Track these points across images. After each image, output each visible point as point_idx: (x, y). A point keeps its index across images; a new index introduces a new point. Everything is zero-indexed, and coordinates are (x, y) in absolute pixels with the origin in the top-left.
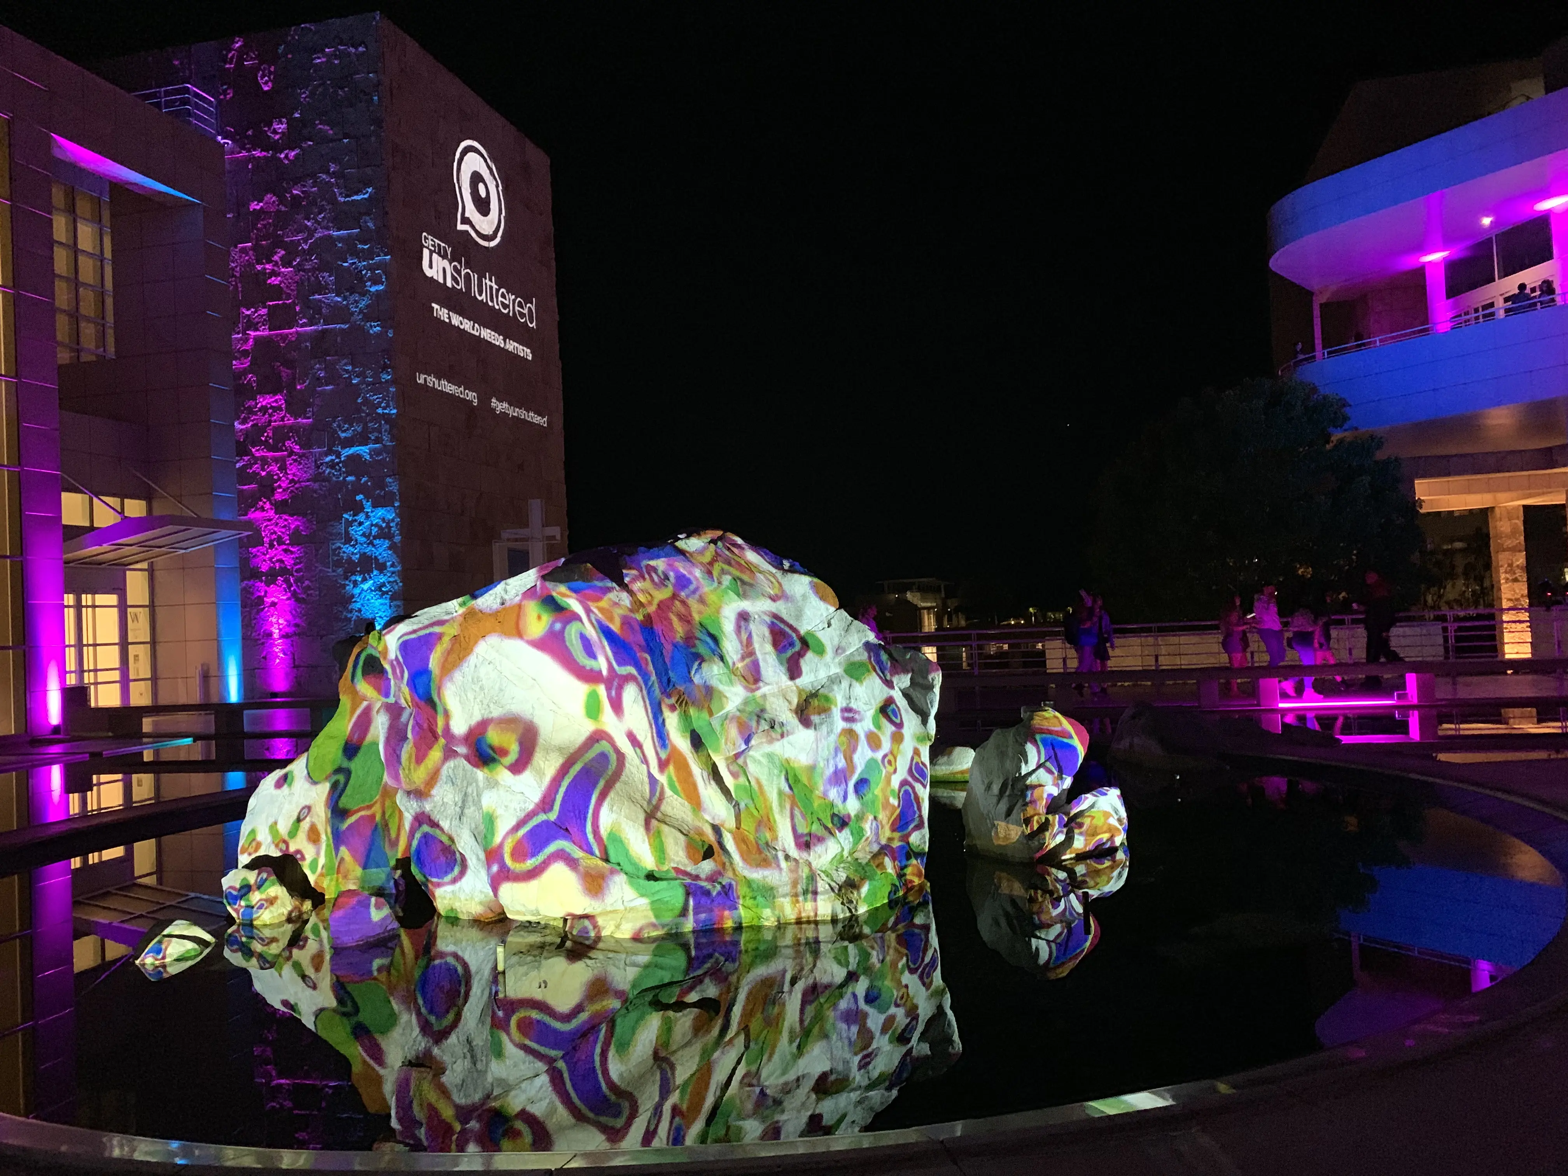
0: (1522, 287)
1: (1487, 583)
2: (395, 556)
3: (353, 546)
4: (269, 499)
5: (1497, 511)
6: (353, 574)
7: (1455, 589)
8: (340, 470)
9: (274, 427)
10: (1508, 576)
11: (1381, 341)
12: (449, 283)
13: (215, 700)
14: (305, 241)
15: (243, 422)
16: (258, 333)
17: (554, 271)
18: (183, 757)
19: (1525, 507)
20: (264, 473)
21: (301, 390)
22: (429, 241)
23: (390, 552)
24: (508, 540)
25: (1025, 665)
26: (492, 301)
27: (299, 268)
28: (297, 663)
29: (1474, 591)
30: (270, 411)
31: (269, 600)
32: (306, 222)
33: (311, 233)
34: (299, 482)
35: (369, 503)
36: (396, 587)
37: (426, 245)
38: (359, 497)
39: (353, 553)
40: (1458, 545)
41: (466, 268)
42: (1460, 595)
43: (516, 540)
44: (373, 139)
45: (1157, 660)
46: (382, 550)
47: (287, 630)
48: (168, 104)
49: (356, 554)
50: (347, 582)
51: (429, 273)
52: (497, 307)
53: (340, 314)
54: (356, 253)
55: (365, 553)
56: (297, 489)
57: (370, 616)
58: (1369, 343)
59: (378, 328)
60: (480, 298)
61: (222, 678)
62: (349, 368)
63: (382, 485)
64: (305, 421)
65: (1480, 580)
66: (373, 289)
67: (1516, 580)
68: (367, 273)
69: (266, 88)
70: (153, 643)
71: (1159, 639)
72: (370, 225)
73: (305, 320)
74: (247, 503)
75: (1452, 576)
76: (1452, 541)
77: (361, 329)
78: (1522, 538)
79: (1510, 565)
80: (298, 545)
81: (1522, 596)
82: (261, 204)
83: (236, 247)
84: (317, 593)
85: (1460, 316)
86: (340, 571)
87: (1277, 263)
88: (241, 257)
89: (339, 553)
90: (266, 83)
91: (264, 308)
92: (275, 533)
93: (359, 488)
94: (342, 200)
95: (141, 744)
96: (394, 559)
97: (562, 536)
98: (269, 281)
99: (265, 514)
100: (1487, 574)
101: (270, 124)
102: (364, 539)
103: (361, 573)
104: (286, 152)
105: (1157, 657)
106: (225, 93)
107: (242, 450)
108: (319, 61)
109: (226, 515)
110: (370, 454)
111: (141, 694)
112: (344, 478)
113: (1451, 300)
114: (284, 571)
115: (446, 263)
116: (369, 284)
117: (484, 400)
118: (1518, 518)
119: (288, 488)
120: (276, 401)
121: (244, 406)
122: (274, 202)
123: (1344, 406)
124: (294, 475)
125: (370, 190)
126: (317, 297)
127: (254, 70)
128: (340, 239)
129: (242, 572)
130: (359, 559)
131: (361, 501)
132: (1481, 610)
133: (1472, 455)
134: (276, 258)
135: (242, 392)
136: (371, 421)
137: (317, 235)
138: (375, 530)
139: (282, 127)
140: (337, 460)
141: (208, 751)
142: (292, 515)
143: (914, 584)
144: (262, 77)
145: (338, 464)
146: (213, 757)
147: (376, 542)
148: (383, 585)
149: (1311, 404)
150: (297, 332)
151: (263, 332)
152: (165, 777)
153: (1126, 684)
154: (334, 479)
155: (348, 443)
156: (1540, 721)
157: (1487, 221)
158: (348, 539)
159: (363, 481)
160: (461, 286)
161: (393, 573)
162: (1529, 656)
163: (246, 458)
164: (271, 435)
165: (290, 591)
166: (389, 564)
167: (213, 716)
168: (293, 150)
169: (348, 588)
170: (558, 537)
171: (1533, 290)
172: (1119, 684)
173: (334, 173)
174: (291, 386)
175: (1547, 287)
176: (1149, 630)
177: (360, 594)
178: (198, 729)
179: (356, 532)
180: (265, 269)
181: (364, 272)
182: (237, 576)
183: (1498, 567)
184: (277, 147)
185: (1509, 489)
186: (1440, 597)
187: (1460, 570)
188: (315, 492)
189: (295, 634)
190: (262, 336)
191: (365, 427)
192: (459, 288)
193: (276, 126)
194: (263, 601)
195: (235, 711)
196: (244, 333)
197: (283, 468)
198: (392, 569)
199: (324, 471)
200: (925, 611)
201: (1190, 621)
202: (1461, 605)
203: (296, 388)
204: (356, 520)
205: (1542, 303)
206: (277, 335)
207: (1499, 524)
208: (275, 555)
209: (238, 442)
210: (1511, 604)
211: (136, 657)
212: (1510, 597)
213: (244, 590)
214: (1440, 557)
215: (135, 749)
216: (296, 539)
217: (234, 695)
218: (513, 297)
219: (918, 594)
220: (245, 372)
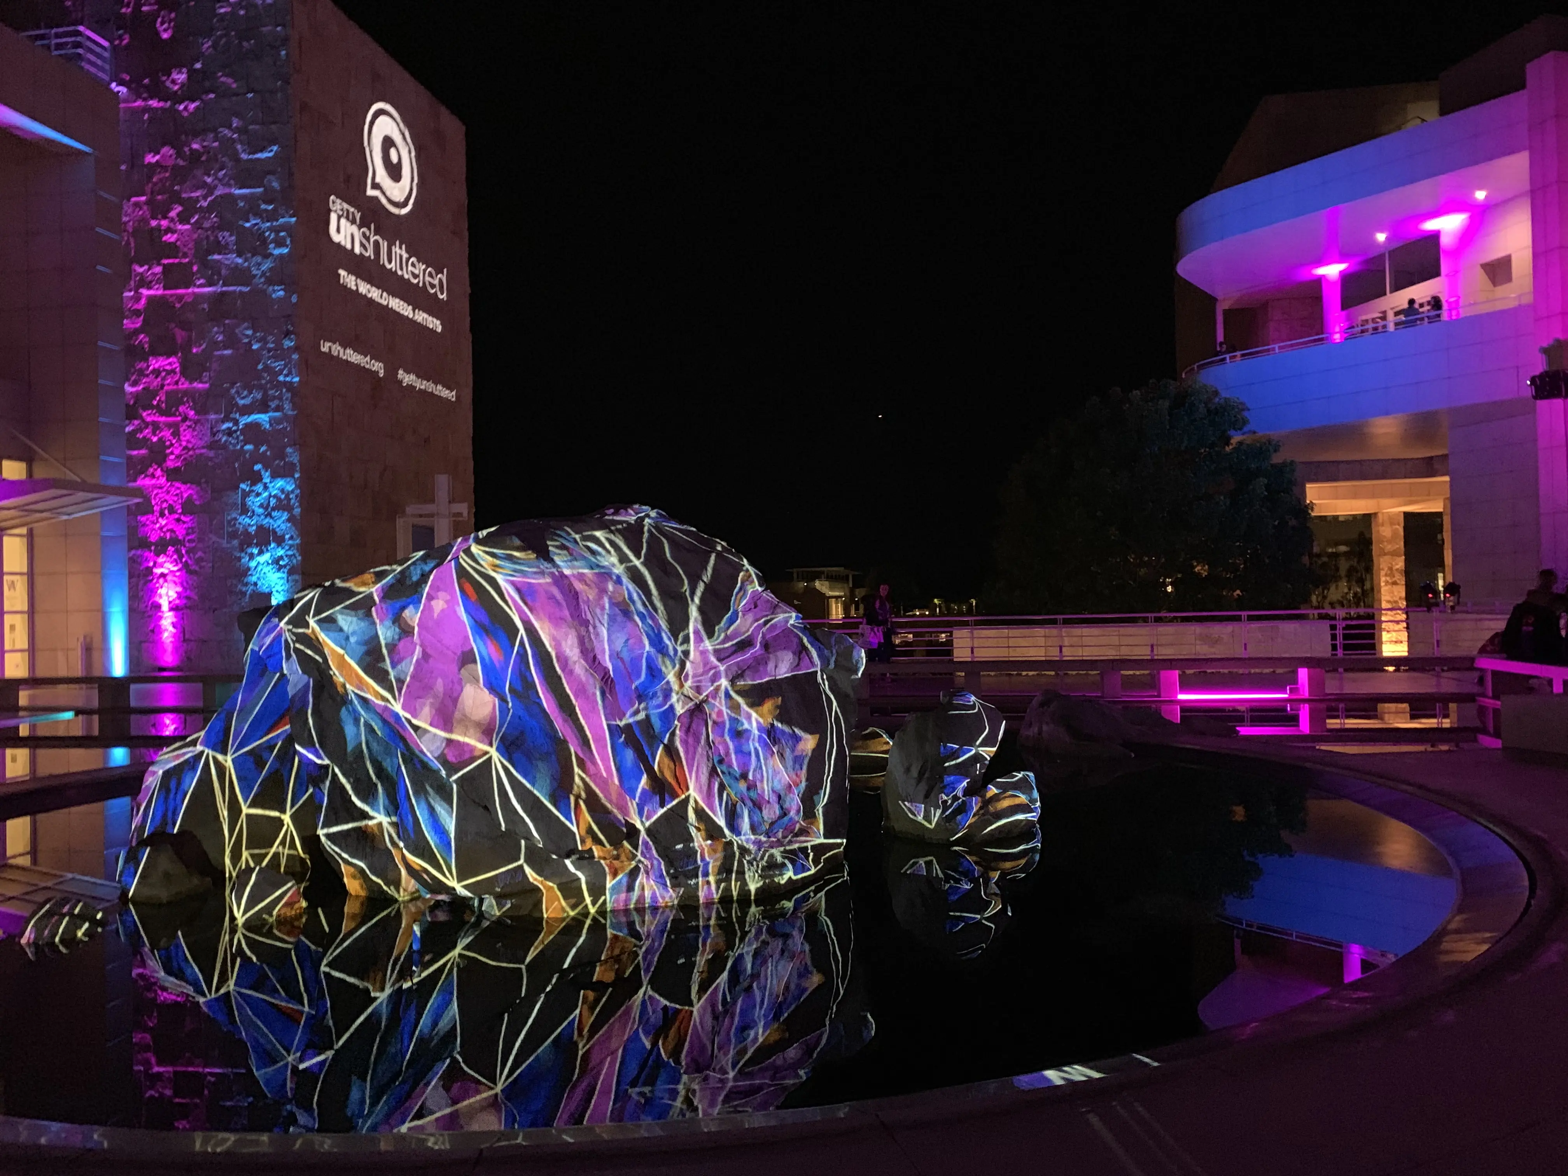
0: (1412, 302)
1: (1367, 586)
2: (294, 528)
3: (251, 517)
4: (160, 465)
5: (1380, 515)
6: (250, 545)
7: (1339, 590)
8: (238, 437)
9: (166, 392)
10: (1388, 578)
11: (1280, 348)
12: (357, 250)
13: (97, 673)
14: (205, 198)
15: (135, 384)
16: (151, 292)
17: (466, 241)
18: (61, 733)
19: (1407, 515)
20: (155, 439)
21: (196, 354)
22: (337, 205)
23: (289, 525)
24: (414, 516)
25: (929, 653)
26: (401, 269)
27: (198, 226)
28: (187, 637)
29: (1355, 594)
30: (163, 374)
31: (158, 571)
32: (206, 178)
33: (211, 189)
34: (194, 450)
35: (267, 474)
36: (295, 561)
37: (334, 209)
38: (257, 467)
39: (249, 525)
40: (1343, 548)
41: (375, 234)
42: (1342, 597)
43: (421, 516)
44: (279, 95)
45: (1061, 651)
46: (280, 522)
47: (177, 602)
48: (59, 46)
49: (253, 525)
50: (243, 555)
51: (336, 238)
52: (406, 276)
53: (241, 276)
54: (258, 214)
55: (262, 526)
56: (191, 456)
57: (267, 591)
58: (1268, 350)
59: (282, 293)
60: (388, 266)
61: (105, 650)
62: (249, 332)
63: (282, 455)
64: (200, 385)
65: (1361, 582)
66: (277, 252)
67: (1395, 583)
68: (270, 235)
69: (165, 36)
70: (32, 612)
71: (1064, 630)
72: (275, 185)
73: (202, 281)
74: (136, 468)
75: (1336, 578)
76: (1337, 544)
77: (264, 292)
78: (1402, 543)
79: (1391, 569)
80: (191, 515)
81: (1400, 598)
82: (157, 157)
83: (129, 200)
84: (210, 565)
85: (1353, 327)
86: (235, 542)
87: (1185, 268)
88: (134, 212)
89: (235, 524)
90: (165, 30)
91: (159, 264)
92: (166, 501)
93: (257, 458)
94: (244, 156)
95: (17, 717)
96: (294, 532)
97: (469, 513)
98: (164, 238)
99: (153, 482)
100: (1368, 576)
101: (169, 75)
102: (261, 511)
103: (257, 545)
104: (186, 103)
105: (1061, 647)
106: (120, 38)
107: (131, 414)
108: (222, 11)
109: (114, 481)
110: (270, 422)
111: (17, 666)
112: (242, 447)
113: (1344, 313)
114: (175, 542)
115: (354, 229)
116: (272, 246)
117: (391, 372)
118: (1399, 525)
119: (181, 456)
120: (170, 364)
121: (135, 368)
122: (171, 156)
123: (1243, 410)
124: (188, 441)
125: (275, 148)
126: (216, 257)
127: (154, 15)
128: (243, 197)
129: (129, 540)
130: (256, 531)
131: (259, 471)
132: (1362, 611)
133: (1360, 462)
134: (173, 214)
135: (134, 353)
136: (272, 389)
137: (218, 193)
138: (273, 502)
139: (181, 77)
140: (234, 428)
141: (89, 726)
142: (185, 483)
143: (823, 572)
144: (162, 23)
145: (235, 431)
146: (96, 732)
147: (274, 514)
148: (281, 558)
149: (1213, 407)
150: (194, 293)
151: (157, 291)
152: (42, 752)
153: (1031, 673)
154: (231, 447)
155: (247, 410)
156: (1413, 717)
157: (1381, 237)
158: (245, 510)
159: (261, 450)
160: (370, 253)
161: (291, 546)
162: (1406, 654)
163: (136, 422)
164: (163, 399)
165: (181, 562)
166: (287, 537)
167: (97, 691)
168: (194, 101)
169: (243, 560)
170: (465, 514)
171: (1421, 305)
172: (1024, 673)
173: (237, 127)
174: (186, 347)
175: (1436, 303)
176: (1054, 622)
177: (256, 567)
178: (80, 703)
179: (255, 502)
180: (159, 225)
181: (267, 234)
182: (125, 545)
183: (1379, 569)
184: (177, 98)
185: (1392, 496)
186: (1325, 597)
187: (1343, 572)
188: (211, 459)
189: (187, 607)
190: (155, 296)
191: (265, 394)
192: (367, 255)
193: (175, 76)
194: (152, 572)
195: (121, 684)
196: (136, 292)
197: (176, 434)
198: (290, 542)
199: (220, 440)
200: (834, 600)
201: (1092, 614)
202: (1343, 606)
203: (191, 351)
204: (253, 491)
205: (1428, 317)
206: (172, 296)
207: (1381, 529)
208: (166, 525)
209: (127, 405)
210: (1389, 606)
211: (12, 627)
212: (1388, 598)
213: (132, 560)
214: (1325, 559)
215: (11, 723)
216: (188, 508)
217: (119, 668)
218: (424, 267)
219: (827, 583)
220: (136, 332)
